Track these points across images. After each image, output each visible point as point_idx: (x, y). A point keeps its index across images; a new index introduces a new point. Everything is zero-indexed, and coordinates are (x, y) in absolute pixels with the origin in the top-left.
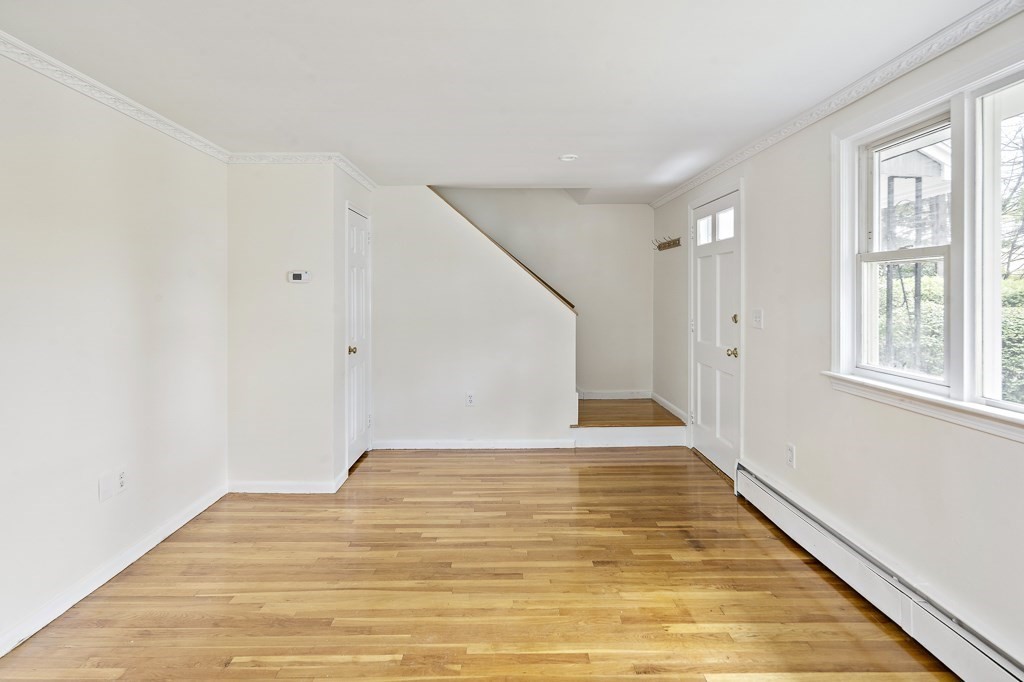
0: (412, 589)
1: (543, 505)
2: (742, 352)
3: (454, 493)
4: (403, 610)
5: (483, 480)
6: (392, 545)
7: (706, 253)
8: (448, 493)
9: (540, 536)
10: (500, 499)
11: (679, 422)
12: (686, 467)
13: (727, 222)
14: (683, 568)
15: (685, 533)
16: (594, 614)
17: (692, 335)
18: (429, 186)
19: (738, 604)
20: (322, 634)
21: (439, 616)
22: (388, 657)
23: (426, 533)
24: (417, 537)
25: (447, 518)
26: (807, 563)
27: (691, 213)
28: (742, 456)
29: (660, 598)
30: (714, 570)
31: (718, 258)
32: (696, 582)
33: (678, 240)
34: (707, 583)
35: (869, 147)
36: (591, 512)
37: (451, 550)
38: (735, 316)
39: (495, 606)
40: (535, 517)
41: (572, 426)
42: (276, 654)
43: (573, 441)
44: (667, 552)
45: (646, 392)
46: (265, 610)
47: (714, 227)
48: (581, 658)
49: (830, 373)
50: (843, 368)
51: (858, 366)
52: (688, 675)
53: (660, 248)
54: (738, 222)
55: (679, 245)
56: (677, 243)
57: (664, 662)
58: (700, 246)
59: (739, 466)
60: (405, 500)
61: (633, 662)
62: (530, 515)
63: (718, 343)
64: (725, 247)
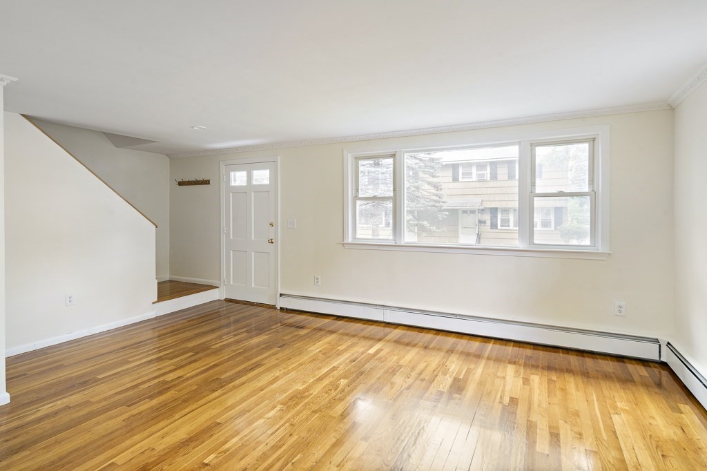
1: (207, 341)
2: (279, 241)
7: (239, 191)
9: (233, 351)
13: (262, 177)
14: (310, 335)
15: (288, 326)
16: (313, 359)
17: (224, 237)
18: (22, 115)
20: (226, 427)
22: (277, 409)
24: (165, 382)
27: (223, 168)
28: (280, 290)
31: (253, 194)
33: (209, 181)
35: (357, 159)
36: (234, 335)
38: (271, 224)
40: (212, 347)
41: (154, 303)
45: (166, 276)
46: (159, 448)
47: (250, 177)
48: (334, 368)
49: (345, 242)
50: (350, 240)
51: (354, 238)
52: (365, 354)
53: (181, 184)
54: (273, 177)
55: (209, 183)
56: (207, 182)
57: (354, 356)
58: (233, 187)
59: (281, 295)
60: (100, 377)
61: (348, 361)
62: (208, 348)
63: (253, 238)
64: (260, 190)
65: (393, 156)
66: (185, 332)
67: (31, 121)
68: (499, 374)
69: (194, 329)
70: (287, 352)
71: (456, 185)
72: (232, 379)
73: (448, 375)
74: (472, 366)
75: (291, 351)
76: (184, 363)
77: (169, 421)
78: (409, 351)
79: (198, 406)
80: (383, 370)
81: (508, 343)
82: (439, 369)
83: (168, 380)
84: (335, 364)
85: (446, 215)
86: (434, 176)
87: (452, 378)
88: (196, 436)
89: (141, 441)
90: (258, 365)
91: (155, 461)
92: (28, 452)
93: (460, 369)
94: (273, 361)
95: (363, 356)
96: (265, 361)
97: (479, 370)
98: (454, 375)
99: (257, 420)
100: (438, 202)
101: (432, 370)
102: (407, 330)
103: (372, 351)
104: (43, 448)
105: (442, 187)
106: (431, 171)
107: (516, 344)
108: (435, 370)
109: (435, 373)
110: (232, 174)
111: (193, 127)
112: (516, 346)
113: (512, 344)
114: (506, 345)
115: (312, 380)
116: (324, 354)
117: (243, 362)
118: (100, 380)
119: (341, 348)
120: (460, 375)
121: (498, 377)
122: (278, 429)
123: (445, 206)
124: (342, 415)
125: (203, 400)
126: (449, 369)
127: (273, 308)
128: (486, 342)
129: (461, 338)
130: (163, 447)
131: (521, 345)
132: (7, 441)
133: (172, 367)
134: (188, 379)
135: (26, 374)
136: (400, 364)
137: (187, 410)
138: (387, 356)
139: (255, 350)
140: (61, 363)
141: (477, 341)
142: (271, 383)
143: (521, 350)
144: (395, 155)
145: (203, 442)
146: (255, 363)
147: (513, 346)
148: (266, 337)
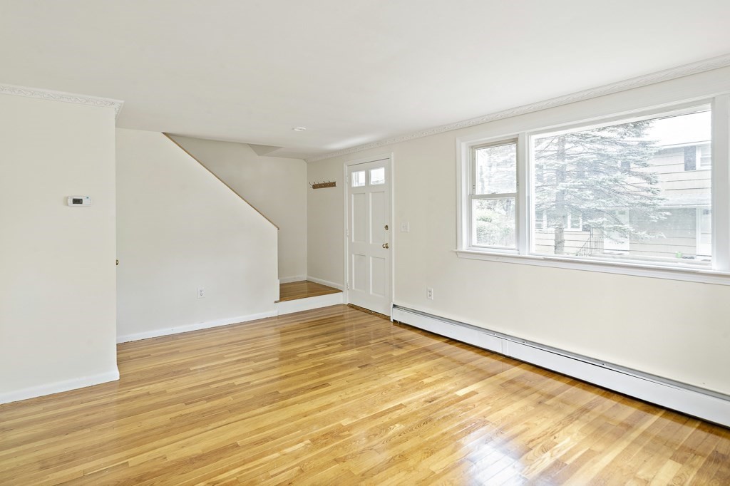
0: (270, 411)
1: (297, 349)
2: (393, 246)
3: (225, 356)
4: (279, 422)
5: (238, 345)
6: (221, 395)
7: (359, 191)
8: (222, 357)
9: (314, 363)
10: (263, 352)
11: (336, 291)
12: (342, 316)
13: (378, 175)
14: (403, 357)
15: (387, 343)
16: (385, 389)
17: (347, 239)
18: (164, 133)
19: (440, 364)
20: (239, 452)
21: (306, 416)
22: (302, 445)
23: (238, 382)
24: (233, 385)
25: (240, 370)
26: (447, 342)
27: (346, 168)
28: (393, 300)
29: (407, 372)
30: (416, 355)
31: (370, 194)
32: (415, 361)
33: (335, 183)
34: (419, 361)
35: (474, 148)
36: (329, 345)
37: (267, 385)
38: (387, 226)
39: (333, 401)
40: (300, 355)
41: (276, 302)
42: (221, 474)
43: (277, 311)
44: (389, 353)
45: (303, 276)
46: (170, 458)
47: (368, 177)
48: (401, 406)
49: (458, 250)
50: (464, 248)
51: (470, 246)
52: (449, 395)
53: (315, 187)
54: (388, 175)
55: (335, 186)
56: (333, 184)
57: (436, 395)
58: (354, 188)
59: (394, 306)
60: (192, 369)
61: (424, 399)
62: (294, 356)
63: (371, 242)
64: (377, 189)
65: (515, 140)
66: (289, 334)
67: (169, 138)
68: (640, 473)
69: (298, 333)
70: (365, 373)
71: (690, 175)
72: (289, 396)
73: (548, 454)
74: (599, 448)
75: (369, 373)
76: (262, 368)
77: (202, 430)
78: (513, 402)
79: (237, 419)
80: (458, 423)
81: (690, 422)
82: (540, 440)
83: (237, 383)
84: (404, 401)
85: (666, 216)
86: (645, 165)
87: (553, 460)
88: (207, 455)
89: (165, 445)
90: (324, 385)
91: (155, 472)
92: (89, 431)
93: (575, 447)
94: (343, 383)
95: (445, 398)
96: (333, 382)
97: (607, 459)
98: (558, 457)
99: (273, 452)
100: (650, 199)
101: (529, 439)
102: (531, 370)
103: (461, 393)
104: (100, 430)
105: (658, 180)
106: (638, 158)
107: (704, 426)
108: (533, 440)
109: (530, 446)
110: (354, 174)
111: (293, 129)
112: (703, 430)
113: (698, 424)
114: (685, 423)
115: (365, 416)
116: (402, 385)
117: (314, 377)
118: (190, 371)
119: (426, 381)
120: (567, 459)
121: (635, 478)
122: (283, 472)
123: (662, 204)
124: (363, 475)
125: (246, 414)
126: (556, 444)
127: (387, 319)
128: (648, 411)
129: (608, 397)
130: (175, 457)
131: (715, 430)
132: (87, 415)
133: (251, 370)
134: (252, 386)
135: (150, 355)
136: (487, 419)
137: (224, 422)
138: (476, 404)
139: (335, 366)
140: (177, 350)
141: (633, 407)
142: (320, 409)
143: (712, 438)
144: (517, 139)
145: (208, 464)
146: (323, 382)
147: (699, 428)
148: (357, 352)
